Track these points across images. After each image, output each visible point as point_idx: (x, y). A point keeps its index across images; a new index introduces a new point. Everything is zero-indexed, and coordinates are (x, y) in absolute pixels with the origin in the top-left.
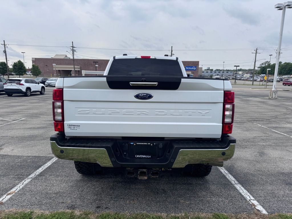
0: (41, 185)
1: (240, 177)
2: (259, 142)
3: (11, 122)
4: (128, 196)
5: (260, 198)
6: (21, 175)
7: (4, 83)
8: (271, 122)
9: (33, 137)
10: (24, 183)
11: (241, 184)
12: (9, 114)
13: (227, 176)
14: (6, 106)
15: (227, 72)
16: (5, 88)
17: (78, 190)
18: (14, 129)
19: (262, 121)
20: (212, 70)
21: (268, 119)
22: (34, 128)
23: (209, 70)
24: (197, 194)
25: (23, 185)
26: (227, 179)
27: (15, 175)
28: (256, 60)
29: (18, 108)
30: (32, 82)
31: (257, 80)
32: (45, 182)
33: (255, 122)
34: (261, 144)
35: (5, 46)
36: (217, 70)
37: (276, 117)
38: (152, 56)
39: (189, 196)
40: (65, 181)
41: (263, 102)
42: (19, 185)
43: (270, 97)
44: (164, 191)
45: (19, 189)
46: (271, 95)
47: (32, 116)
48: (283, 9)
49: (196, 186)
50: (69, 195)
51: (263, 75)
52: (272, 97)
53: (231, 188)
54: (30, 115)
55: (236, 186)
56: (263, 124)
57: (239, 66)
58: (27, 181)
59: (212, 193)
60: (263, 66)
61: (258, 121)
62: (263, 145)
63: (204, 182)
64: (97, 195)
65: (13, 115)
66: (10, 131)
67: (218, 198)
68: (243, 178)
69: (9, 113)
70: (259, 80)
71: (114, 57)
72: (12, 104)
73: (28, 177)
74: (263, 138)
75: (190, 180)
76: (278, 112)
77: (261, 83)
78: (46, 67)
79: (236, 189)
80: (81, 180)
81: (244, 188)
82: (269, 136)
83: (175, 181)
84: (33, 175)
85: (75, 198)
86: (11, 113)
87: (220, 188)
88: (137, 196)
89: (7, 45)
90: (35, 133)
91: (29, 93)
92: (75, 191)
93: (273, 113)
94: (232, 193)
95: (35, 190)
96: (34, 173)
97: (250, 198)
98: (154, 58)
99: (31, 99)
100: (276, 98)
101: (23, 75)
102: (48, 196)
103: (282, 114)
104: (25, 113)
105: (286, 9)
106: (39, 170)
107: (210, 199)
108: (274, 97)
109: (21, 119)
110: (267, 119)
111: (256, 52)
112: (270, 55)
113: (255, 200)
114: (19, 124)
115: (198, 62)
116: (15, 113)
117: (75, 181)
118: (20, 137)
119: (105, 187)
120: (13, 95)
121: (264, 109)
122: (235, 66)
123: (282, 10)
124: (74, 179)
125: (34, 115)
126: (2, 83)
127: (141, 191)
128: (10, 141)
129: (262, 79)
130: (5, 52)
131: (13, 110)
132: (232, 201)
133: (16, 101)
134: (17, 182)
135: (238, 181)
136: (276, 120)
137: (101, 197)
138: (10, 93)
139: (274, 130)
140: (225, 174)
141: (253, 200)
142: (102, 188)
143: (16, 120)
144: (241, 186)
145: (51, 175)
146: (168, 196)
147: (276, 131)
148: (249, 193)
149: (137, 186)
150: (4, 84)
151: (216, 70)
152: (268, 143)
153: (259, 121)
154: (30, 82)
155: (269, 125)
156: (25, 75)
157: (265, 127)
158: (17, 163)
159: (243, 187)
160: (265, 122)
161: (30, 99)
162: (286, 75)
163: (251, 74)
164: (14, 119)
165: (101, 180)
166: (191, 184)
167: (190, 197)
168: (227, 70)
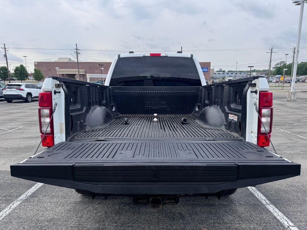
0: (32, 210)
1: (271, 195)
2: (285, 149)
3: (7, 131)
4: (137, 224)
5: (301, 223)
6: (10, 196)
7: (3, 88)
8: (294, 126)
9: (30, 148)
10: (12, 207)
11: (273, 204)
12: (6, 123)
13: (255, 194)
14: (3, 114)
15: (240, 73)
16: (4, 94)
17: (76, 215)
18: (9, 139)
19: (284, 125)
20: (224, 71)
21: (291, 123)
22: (32, 137)
23: (221, 72)
24: (223, 220)
25: (10, 210)
26: (256, 198)
27: (3, 197)
28: (272, 60)
29: (16, 115)
30: (33, 87)
31: (272, 81)
32: (37, 205)
33: (277, 126)
34: (288, 152)
35: (5, 50)
36: (230, 71)
37: (299, 121)
38: (163, 54)
39: (212, 221)
40: (61, 203)
41: (282, 105)
42: (5, 210)
43: (289, 99)
44: (182, 216)
45: (4, 215)
46: (289, 97)
47: (31, 124)
48: (302, 4)
49: (220, 208)
50: (65, 223)
51: (278, 76)
52: (291, 99)
53: (262, 210)
54: (29, 123)
55: (268, 206)
56: (286, 129)
57: (253, 67)
58: (16, 204)
59: (240, 217)
60: (278, 66)
61: (279, 125)
62: (291, 154)
63: (229, 202)
64: (99, 222)
65: (10, 123)
66: (4, 141)
67: (249, 225)
68: (275, 196)
69: (6, 121)
70: (275, 81)
71: (119, 56)
72: (11, 111)
73: (17, 199)
74: (289, 145)
75: (211, 199)
76: (300, 115)
77: (277, 84)
78: (49, 71)
79: (268, 211)
80: (80, 202)
81: (279, 210)
82: (296, 143)
83: (194, 201)
84: (23, 197)
85: (72, 227)
86: (9, 120)
87: (249, 211)
88: (148, 224)
89: (8, 49)
90: (32, 143)
91: (30, 99)
92: (73, 216)
93: (295, 117)
94: (264, 216)
95: (24, 216)
96: (25, 193)
97: (288, 223)
98: (165, 55)
99: (32, 105)
100: (295, 100)
101: (24, 80)
102: (38, 224)
103: (304, 118)
104: (24, 120)
105: (305, 3)
106: (32, 189)
107: (238, 225)
108: (292, 99)
109: (18, 127)
110: (289, 123)
111: (271, 51)
112: (286, 55)
113: (295, 226)
114: (16, 133)
115: (210, 63)
116: (12, 120)
117: (73, 203)
118: (15, 148)
119: (109, 212)
120: (13, 102)
121: (284, 112)
122: (249, 67)
123: (300, 5)
124: (72, 200)
125: (33, 123)
126: (1, 89)
127: (154, 216)
128: (2, 153)
129: (278, 80)
130: (5, 56)
131: (11, 118)
132: (267, 228)
133: (16, 107)
134: (3, 205)
135: (269, 200)
136: (300, 124)
137: (104, 225)
138: (10, 99)
139: (299, 136)
140: (253, 192)
141: (293, 226)
142: (106, 212)
143: (13, 129)
144: (274, 207)
145: (45, 196)
146: (186, 223)
147: (302, 137)
148: (285, 217)
149: (148, 210)
150: (3, 90)
151: (228, 72)
152: (295, 151)
153: (281, 125)
154: (31, 87)
155: (293, 130)
156: (27, 80)
157: (289, 132)
158: (7, 180)
159: (277, 208)
160: (287, 127)
161: (30, 105)
162: (303, 75)
163: (266, 75)
164: (11, 128)
165: (105, 202)
166: (213, 205)
167: (213, 223)
168: (240, 71)
